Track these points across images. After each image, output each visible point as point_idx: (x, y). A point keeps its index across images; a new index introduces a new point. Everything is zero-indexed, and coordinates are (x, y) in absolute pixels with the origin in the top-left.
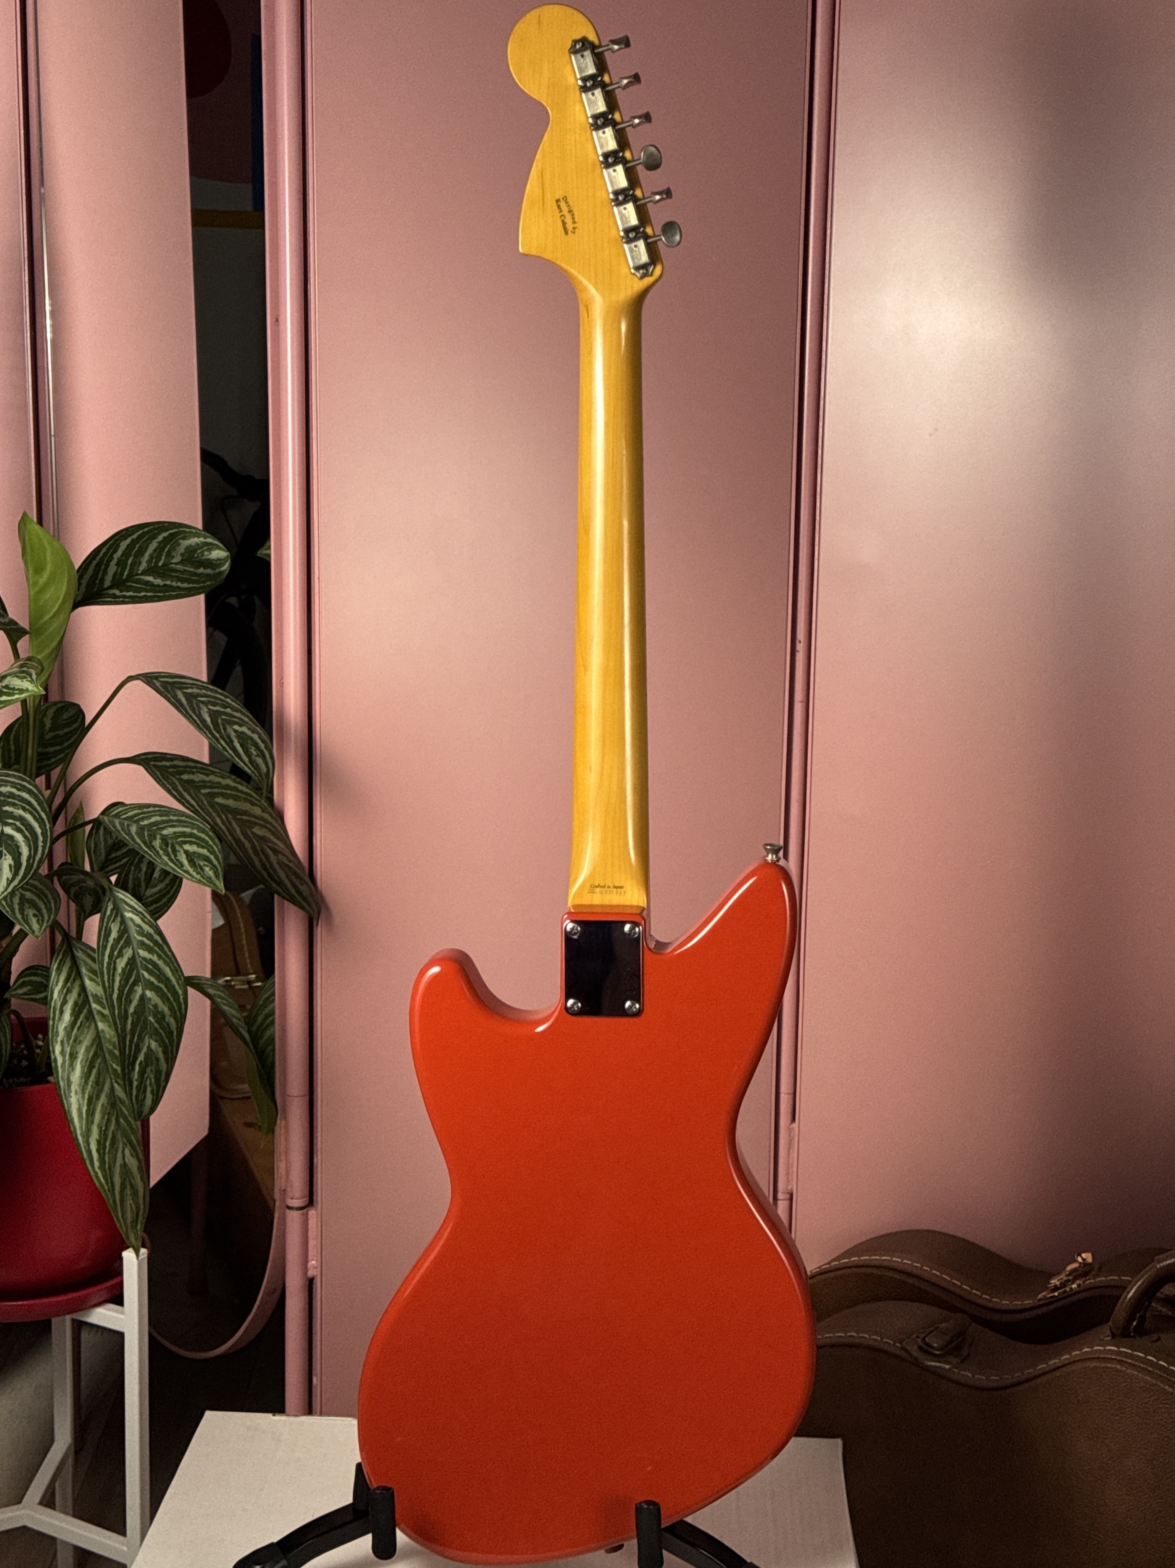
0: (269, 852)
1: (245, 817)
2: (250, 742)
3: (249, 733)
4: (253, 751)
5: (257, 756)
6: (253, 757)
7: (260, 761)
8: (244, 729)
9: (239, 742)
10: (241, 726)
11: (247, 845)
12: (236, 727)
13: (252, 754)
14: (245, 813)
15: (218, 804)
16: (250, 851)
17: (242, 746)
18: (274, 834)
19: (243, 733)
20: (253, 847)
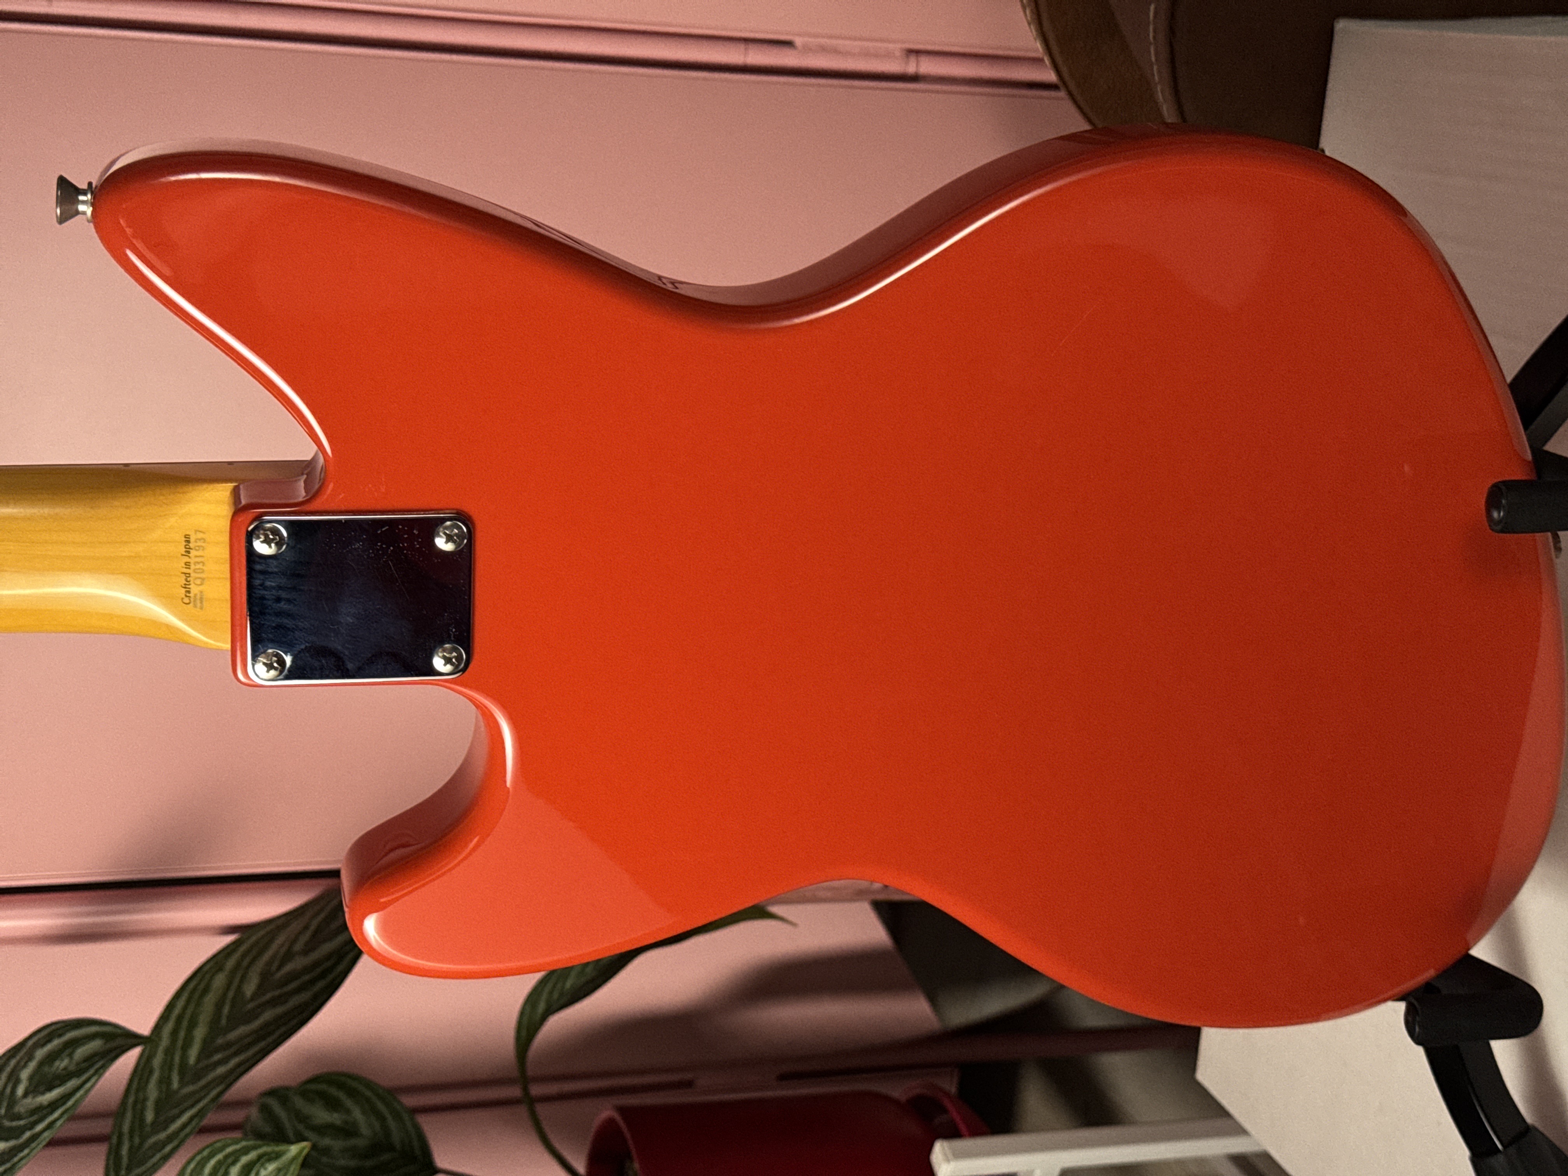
0: (288, 968)
1: (226, 1010)
2: (46, 1069)
3: (32, 1065)
4: (62, 1064)
5: (70, 1056)
6: (72, 1068)
7: (81, 1052)
8: (25, 1075)
9: (43, 1093)
10: (18, 1081)
11: (268, 1015)
12: (20, 1091)
13: (65, 1069)
14: (219, 1006)
15: (198, 1060)
16: (280, 1010)
17: (50, 1089)
18: (261, 953)
19: (31, 1078)
20: (273, 1003)
